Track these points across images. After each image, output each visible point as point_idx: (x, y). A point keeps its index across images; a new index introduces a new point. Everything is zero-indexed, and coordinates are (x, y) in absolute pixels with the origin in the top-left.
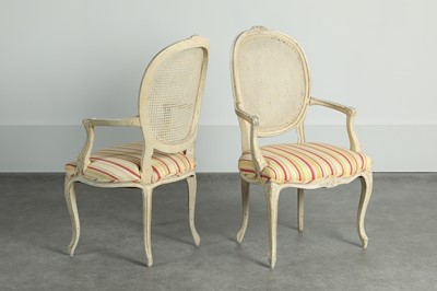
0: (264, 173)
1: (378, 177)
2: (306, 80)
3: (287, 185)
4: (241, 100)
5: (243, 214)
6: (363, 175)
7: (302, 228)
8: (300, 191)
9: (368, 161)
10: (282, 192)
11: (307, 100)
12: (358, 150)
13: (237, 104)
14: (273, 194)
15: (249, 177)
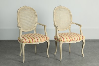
0: (59, 39)
1: (86, 41)
2: (71, 18)
3: (64, 42)
4: (55, 22)
5: (56, 49)
6: (83, 40)
7: (70, 52)
8: (69, 44)
9: (84, 37)
10: (63, 44)
11: (71, 23)
12: (82, 34)
13: (54, 23)
14: (61, 44)
15: (56, 40)
